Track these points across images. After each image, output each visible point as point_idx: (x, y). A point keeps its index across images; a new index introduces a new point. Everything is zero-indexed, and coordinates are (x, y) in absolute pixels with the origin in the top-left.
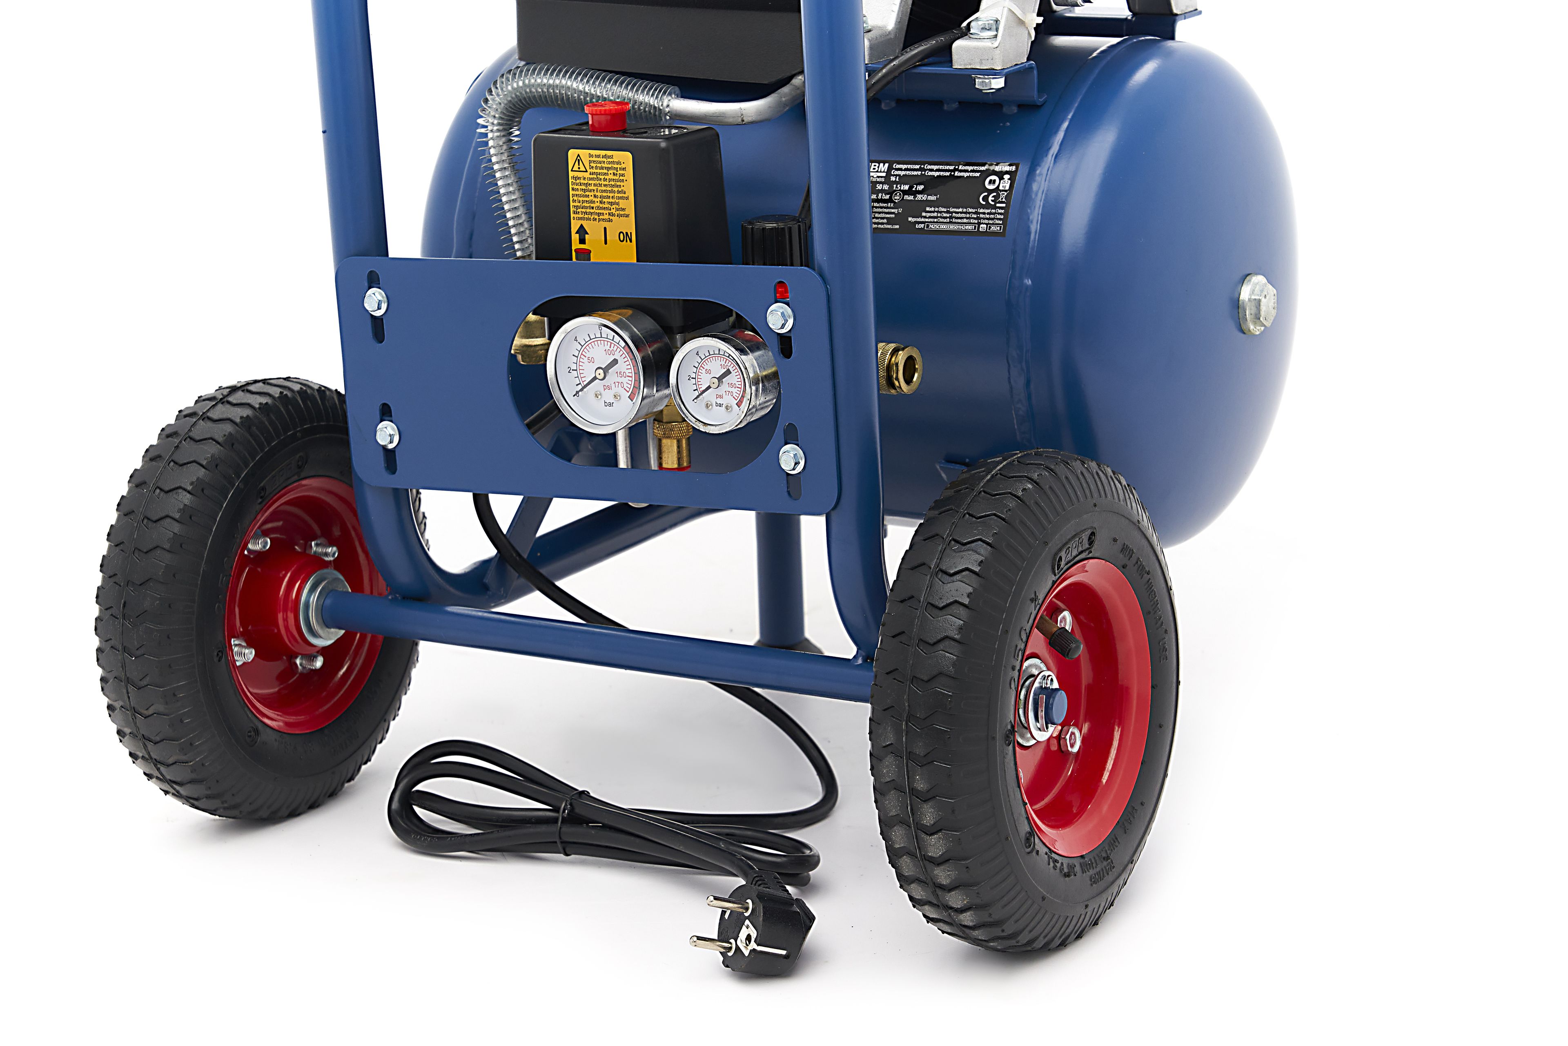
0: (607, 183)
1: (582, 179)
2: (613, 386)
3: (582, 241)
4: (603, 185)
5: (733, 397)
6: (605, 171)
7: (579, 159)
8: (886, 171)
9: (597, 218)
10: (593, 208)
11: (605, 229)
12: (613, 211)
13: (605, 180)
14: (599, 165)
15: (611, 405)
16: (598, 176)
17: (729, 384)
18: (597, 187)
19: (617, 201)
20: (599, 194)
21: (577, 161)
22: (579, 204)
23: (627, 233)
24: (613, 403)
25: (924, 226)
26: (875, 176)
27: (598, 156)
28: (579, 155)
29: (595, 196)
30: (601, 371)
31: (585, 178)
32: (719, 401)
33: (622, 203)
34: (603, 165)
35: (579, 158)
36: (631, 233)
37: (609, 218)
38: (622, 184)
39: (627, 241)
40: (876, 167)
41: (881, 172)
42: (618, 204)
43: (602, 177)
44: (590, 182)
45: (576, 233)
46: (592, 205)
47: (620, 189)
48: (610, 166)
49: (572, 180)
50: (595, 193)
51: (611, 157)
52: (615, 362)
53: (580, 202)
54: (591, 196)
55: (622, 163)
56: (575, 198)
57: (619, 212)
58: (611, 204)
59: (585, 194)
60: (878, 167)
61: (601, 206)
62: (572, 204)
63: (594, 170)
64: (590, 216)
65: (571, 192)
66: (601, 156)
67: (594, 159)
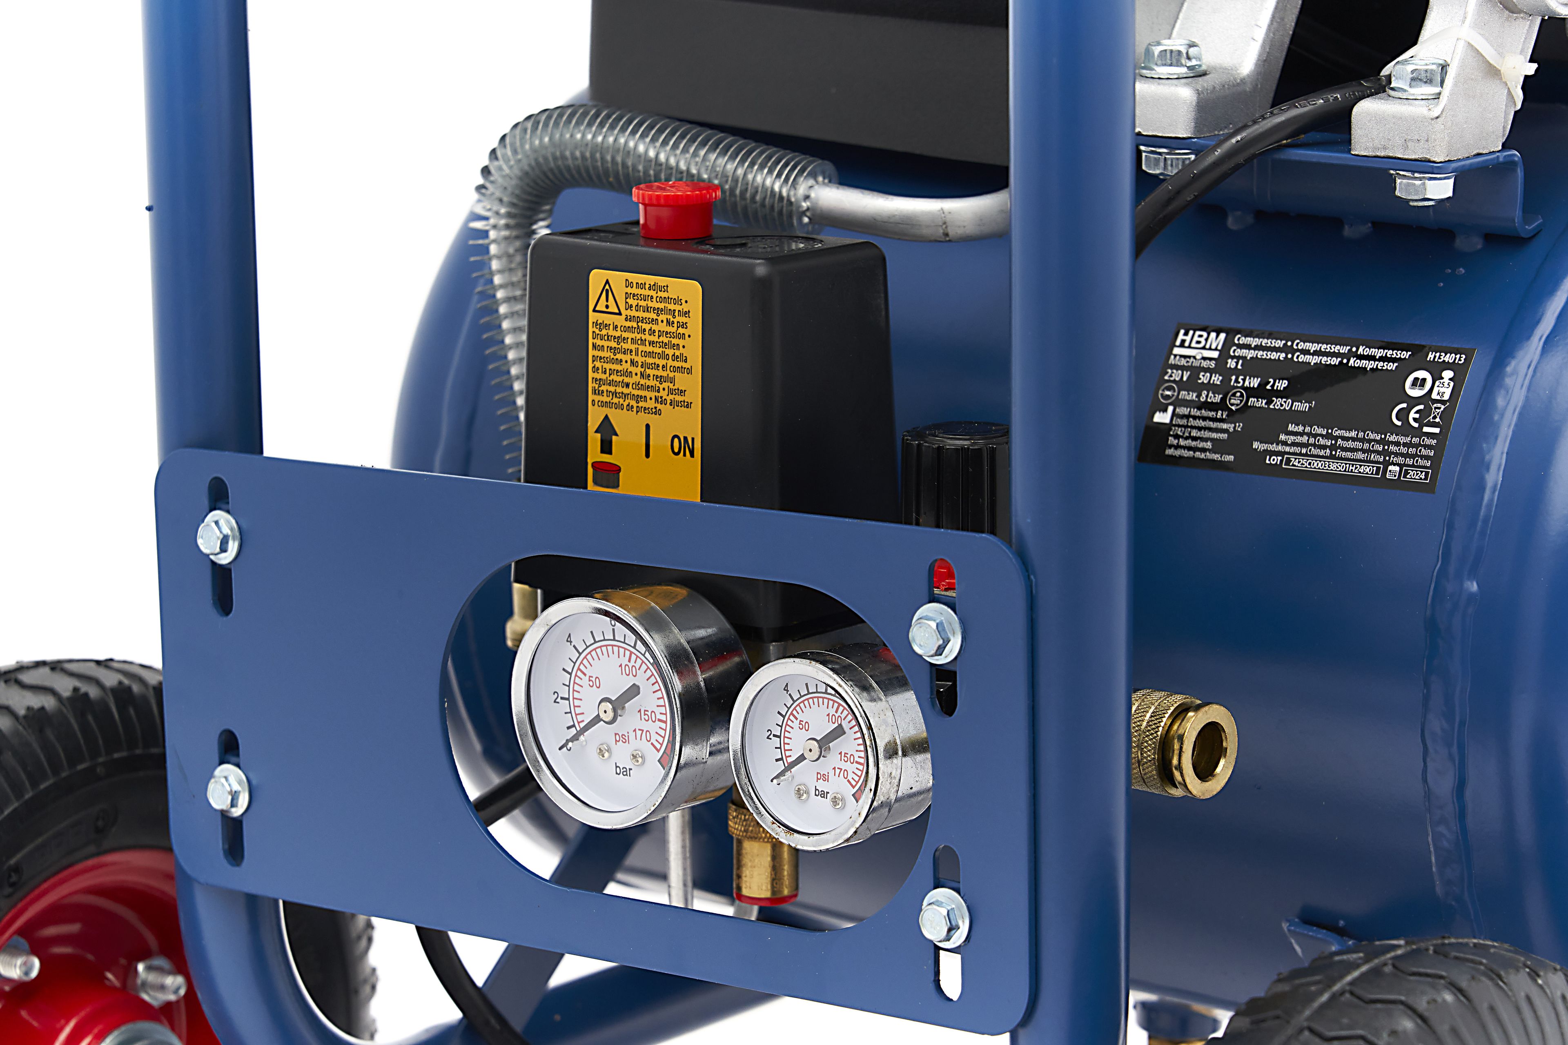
0: (655, 339)
1: (611, 327)
2: (632, 735)
3: (606, 448)
4: (647, 343)
5: (848, 781)
6: (653, 316)
7: (607, 289)
8: (1219, 348)
9: (635, 405)
10: (627, 385)
11: (648, 426)
12: (663, 394)
13: (652, 332)
14: (642, 303)
15: (626, 772)
16: (640, 324)
17: (841, 753)
18: (637, 346)
19: (671, 375)
20: (640, 359)
21: (604, 293)
22: (604, 377)
23: (685, 438)
24: (630, 769)
25: (1281, 461)
26: (1198, 357)
27: (642, 286)
28: (607, 282)
29: (633, 363)
30: (608, 706)
31: (616, 327)
32: (822, 786)
33: (681, 381)
34: (650, 304)
35: (607, 287)
36: (693, 439)
37: (656, 408)
38: (681, 342)
39: (685, 455)
40: (1202, 340)
41: (1210, 349)
42: (672, 380)
43: (647, 327)
44: (625, 335)
45: (596, 432)
46: (627, 380)
47: (677, 353)
48: (661, 306)
49: (595, 329)
50: (633, 357)
51: (665, 289)
52: (634, 690)
53: (605, 373)
54: (626, 362)
55: (683, 302)
56: (598, 364)
57: (674, 396)
58: (661, 379)
59: (615, 357)
60: (1206, 340)
61: (643, 382)
62: (591, 375)
63: (633, 313)
64: (621, 401)
65: (591, 352)
66: (647, 286)
67: (634, 291)
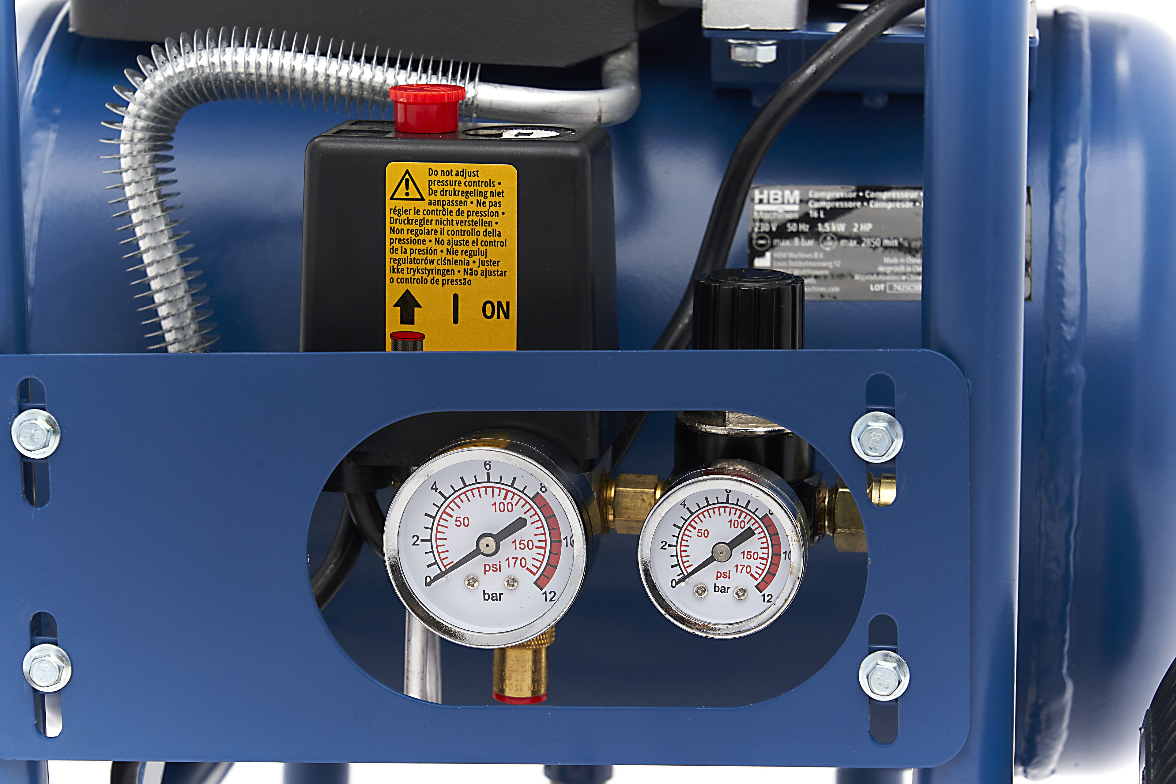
0: (464, 218)
1: (412, 212)
2: (504, 564)
3: (407, 318)
4: (454, 223)
5: (752, 575)
6: (461, 198)
7: (407, 179)
8: (797, 202)
9: (440, 278)
10: (432, 262)
11: (456, 297)
12: (475, 267)
13: (460, 213)
14: (450, 188)
15: (496, 597)
16: (446, 207)
17: (743, 552)
18: (443, 226)
19: (483, 249)
20: (446, 238)
21: (404, 181)
22: (404, 256)
23: (499, 303)
24: (500, 594)
25: (885, 288)
26: (781, 211)
27: (449, 173)
28: (407, 172)
29: (437, 241)
30: (490, 540)
31: (419, 211)
32: (722, 582)
33: (493, 253)
34: (457, 188)
35: (407, 176)
36: (508, 303)
37: (465, 279)
38: (494, 219)
39: (498, 317)
41: (789, 203)
42: (484, 254)
43: (455, 209)
44: (429, 217)
45: (396, 305)
46: (430, 257)
47: (489, 229)
48: (472, 189)
49: (392, 215)
50: (437, 237)
51: (476, 173)
52: (520, 523)
53: (405, 252)
54: (430, 241)
55: (496, 184)
56: (396, 246)
57: (485, 267)
58: (471, 253)
59: (417, 238)
61: (449, 257)
62: (388, 255)
63: (439, 197)
64: (425, 276)
65: (388, 236)
66: (454, 173)
67: (439, 177)
